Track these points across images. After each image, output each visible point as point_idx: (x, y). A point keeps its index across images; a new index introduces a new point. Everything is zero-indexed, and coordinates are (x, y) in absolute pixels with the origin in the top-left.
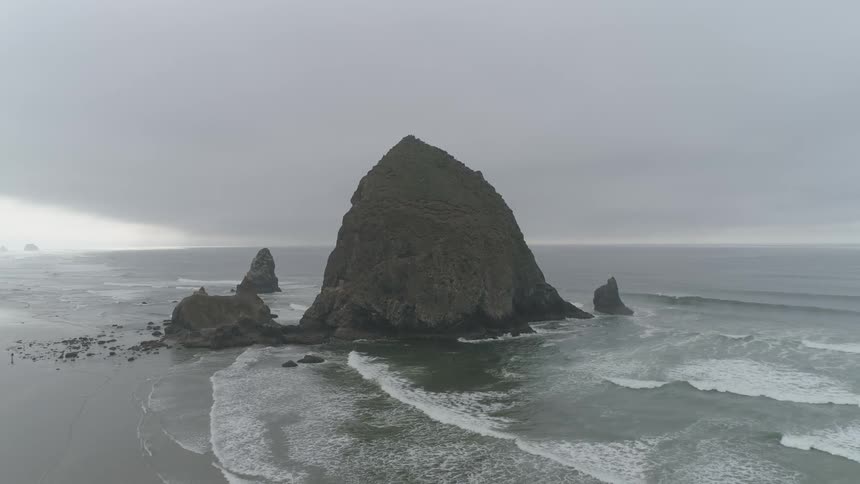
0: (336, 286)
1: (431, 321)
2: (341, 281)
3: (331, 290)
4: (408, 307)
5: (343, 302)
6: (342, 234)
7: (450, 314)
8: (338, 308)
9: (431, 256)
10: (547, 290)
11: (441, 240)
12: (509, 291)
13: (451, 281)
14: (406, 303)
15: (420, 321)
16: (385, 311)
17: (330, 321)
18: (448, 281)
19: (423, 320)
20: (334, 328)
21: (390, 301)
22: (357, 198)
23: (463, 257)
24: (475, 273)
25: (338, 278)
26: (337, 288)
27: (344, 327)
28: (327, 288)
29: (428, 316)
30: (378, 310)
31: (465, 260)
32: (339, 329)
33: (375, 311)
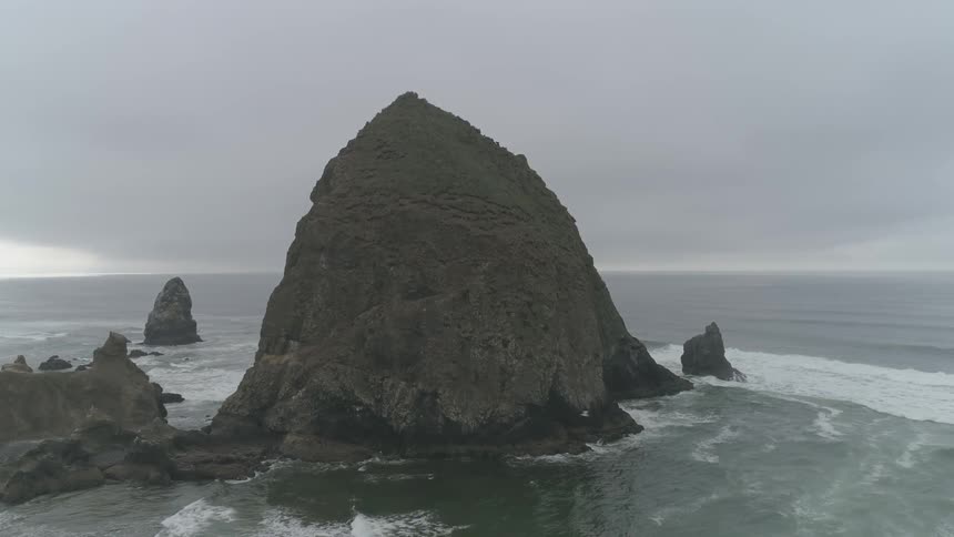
0: (284, 351)
1: (468, 421)
2: (294, 344)
3: (273, 360)
4: (423, 394)
5: (297, 384)
6: (294, 256)
7: (504, 407)
8: (288, 396)
9: (465, 295)
10: (633, 348)
11: (485, 266)
12: (597, 356)
13: (505, 344)
14: (420, 386)
15: (448, 420)
16: (379, 401)
17: (272, 421)
18: (498, 344)
19: (455, 419)
20: (279, 434)
21: (391, 382)
22: (322, 190)
23: (526, 298)
24: (546, 329)
25: (288, 338)
26: (286, 357)
27: (299, 433)
28: (266, 357)
29: (462, 411)
30: (366, 401)
31: (530, 305)
32: (289, 438)
33: (360, 404)
